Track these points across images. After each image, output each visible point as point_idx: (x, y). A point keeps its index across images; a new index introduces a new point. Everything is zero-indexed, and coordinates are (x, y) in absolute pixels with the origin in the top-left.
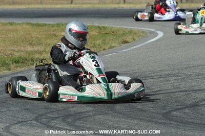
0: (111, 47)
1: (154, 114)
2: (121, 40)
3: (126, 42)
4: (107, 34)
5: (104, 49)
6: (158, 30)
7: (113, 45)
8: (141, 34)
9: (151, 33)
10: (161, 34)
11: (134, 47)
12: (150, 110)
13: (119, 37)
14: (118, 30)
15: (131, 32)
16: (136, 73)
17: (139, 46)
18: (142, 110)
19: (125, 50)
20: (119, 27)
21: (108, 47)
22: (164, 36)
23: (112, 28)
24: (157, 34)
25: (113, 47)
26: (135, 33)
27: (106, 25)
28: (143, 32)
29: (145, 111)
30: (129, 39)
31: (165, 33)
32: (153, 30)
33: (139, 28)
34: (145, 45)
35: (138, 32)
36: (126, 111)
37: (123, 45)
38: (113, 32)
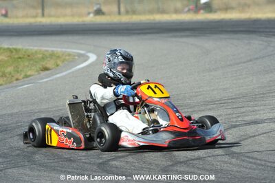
0: (26, 76)
1: (86, 165)
2: (39, 66)
3: (46, 69)
4: (20, 58)
5: (17, 79)
6: (90, 52)
7: (29, 73)
8: (67, 58)
9: (80, 55)
10: (93, 58)
11: (58, 75)
12: (80, 159)
13: (36, 62)
14: (36, 52)
15: (52, 55)
16: (61, 110)
17: (64, 74)
18: (70, 160)
19: (46, 79)
20: (36, 48)
21: (22, 76)
22: (97, 60)
23: (27, 50)
24: (88, 58)
25: (30, 76)
26: (58, 57)
27: (19, 47)
28: (69, 55)
29: (74, 161)
30: (50, 64)
31: (98, 56)
32: (82, 52)
33: (64, 50)
34: (73, 72)
35: (63, 55)
36: (49, 161)
37: (43, 73)
38: (29, 56)
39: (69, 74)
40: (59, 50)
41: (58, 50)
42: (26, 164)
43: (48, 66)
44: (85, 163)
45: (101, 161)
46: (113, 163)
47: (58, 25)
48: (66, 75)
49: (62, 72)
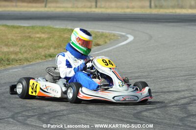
1: (125, 114)
3: (98, 45)
6: (129, 34)
8: (113, 37)
9: (122, 36)
10: (131, 38)
11: (106, 50)
12: (121, 110)
15: (102, 35)
17: (110, 48)
18: (114, 110)
19: (98, 52)
22: (134, 40)
24: (127, 38)
26: (106, 37)
28: (114, 35)
29: (116, 111)
30: (101, 41)
31: (135, 37)
32: (124, 34)
33: (111, 32)
34: (116, 48)
35: (110, 35)
36: (98, 110)
37: (95, 48)
39: (114, 49)
40: (107, 31)
41: (106, 31)
42: (83, 111)
43: (99, 43)
44: (124, 112)
45: (136, 111)
46: (145, 113)
47: (107, 14)
48: (111, 50)
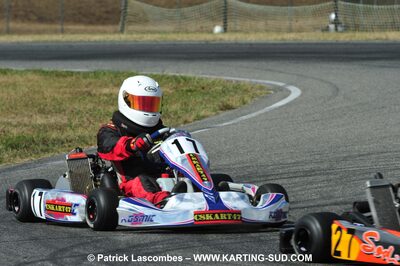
0: (199, 118)
2: (217, 104)
3: (227, 107)
4: (190, 91)
5: (186, 122)
6: (292, 84)
7: (202, 113)
8: (259, 91)
9: (281, 89)
10: (295, 93)
11: (244, 117)
13: (215, 97)
14: (214, 83)
15: (237, 88)
16: (248, 167)
17: (254, 115)
19: (228, 123)
20: (214, 77)
21: (193, 117)
22: (302, 95)
23: (201, 79)
24: (289, 92)
25: (204, 117)
26: (246, 90)
27: (190, 74)
28: (261, 88)
29: (264, 242)
30: (234, 101)
31: (304, 90)
32: (281, 84)
33: (254, 80)
34: (266, 113)
35: (252, 88)
37: (223, 114)
38: (203, 88)
39: (260, 115)
40: (248, 80)
41: (245, 80)
42: (196, 244)
43: (230, 103)
47: (246, 44)
48: (256, 117)
49: (250, 113)
